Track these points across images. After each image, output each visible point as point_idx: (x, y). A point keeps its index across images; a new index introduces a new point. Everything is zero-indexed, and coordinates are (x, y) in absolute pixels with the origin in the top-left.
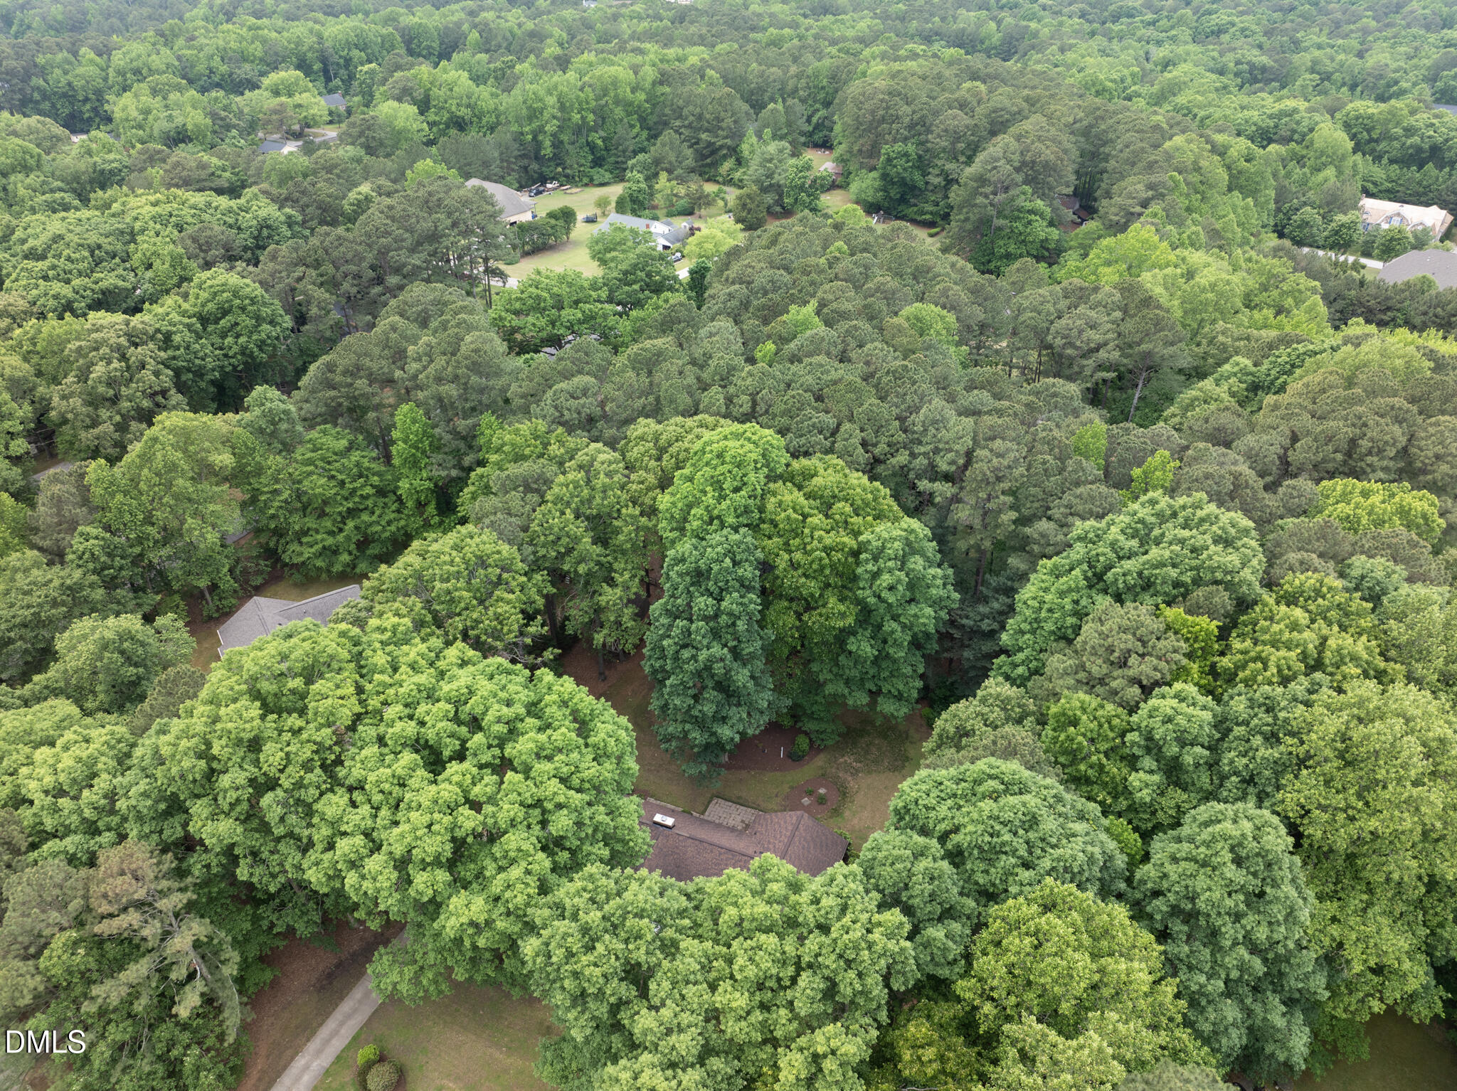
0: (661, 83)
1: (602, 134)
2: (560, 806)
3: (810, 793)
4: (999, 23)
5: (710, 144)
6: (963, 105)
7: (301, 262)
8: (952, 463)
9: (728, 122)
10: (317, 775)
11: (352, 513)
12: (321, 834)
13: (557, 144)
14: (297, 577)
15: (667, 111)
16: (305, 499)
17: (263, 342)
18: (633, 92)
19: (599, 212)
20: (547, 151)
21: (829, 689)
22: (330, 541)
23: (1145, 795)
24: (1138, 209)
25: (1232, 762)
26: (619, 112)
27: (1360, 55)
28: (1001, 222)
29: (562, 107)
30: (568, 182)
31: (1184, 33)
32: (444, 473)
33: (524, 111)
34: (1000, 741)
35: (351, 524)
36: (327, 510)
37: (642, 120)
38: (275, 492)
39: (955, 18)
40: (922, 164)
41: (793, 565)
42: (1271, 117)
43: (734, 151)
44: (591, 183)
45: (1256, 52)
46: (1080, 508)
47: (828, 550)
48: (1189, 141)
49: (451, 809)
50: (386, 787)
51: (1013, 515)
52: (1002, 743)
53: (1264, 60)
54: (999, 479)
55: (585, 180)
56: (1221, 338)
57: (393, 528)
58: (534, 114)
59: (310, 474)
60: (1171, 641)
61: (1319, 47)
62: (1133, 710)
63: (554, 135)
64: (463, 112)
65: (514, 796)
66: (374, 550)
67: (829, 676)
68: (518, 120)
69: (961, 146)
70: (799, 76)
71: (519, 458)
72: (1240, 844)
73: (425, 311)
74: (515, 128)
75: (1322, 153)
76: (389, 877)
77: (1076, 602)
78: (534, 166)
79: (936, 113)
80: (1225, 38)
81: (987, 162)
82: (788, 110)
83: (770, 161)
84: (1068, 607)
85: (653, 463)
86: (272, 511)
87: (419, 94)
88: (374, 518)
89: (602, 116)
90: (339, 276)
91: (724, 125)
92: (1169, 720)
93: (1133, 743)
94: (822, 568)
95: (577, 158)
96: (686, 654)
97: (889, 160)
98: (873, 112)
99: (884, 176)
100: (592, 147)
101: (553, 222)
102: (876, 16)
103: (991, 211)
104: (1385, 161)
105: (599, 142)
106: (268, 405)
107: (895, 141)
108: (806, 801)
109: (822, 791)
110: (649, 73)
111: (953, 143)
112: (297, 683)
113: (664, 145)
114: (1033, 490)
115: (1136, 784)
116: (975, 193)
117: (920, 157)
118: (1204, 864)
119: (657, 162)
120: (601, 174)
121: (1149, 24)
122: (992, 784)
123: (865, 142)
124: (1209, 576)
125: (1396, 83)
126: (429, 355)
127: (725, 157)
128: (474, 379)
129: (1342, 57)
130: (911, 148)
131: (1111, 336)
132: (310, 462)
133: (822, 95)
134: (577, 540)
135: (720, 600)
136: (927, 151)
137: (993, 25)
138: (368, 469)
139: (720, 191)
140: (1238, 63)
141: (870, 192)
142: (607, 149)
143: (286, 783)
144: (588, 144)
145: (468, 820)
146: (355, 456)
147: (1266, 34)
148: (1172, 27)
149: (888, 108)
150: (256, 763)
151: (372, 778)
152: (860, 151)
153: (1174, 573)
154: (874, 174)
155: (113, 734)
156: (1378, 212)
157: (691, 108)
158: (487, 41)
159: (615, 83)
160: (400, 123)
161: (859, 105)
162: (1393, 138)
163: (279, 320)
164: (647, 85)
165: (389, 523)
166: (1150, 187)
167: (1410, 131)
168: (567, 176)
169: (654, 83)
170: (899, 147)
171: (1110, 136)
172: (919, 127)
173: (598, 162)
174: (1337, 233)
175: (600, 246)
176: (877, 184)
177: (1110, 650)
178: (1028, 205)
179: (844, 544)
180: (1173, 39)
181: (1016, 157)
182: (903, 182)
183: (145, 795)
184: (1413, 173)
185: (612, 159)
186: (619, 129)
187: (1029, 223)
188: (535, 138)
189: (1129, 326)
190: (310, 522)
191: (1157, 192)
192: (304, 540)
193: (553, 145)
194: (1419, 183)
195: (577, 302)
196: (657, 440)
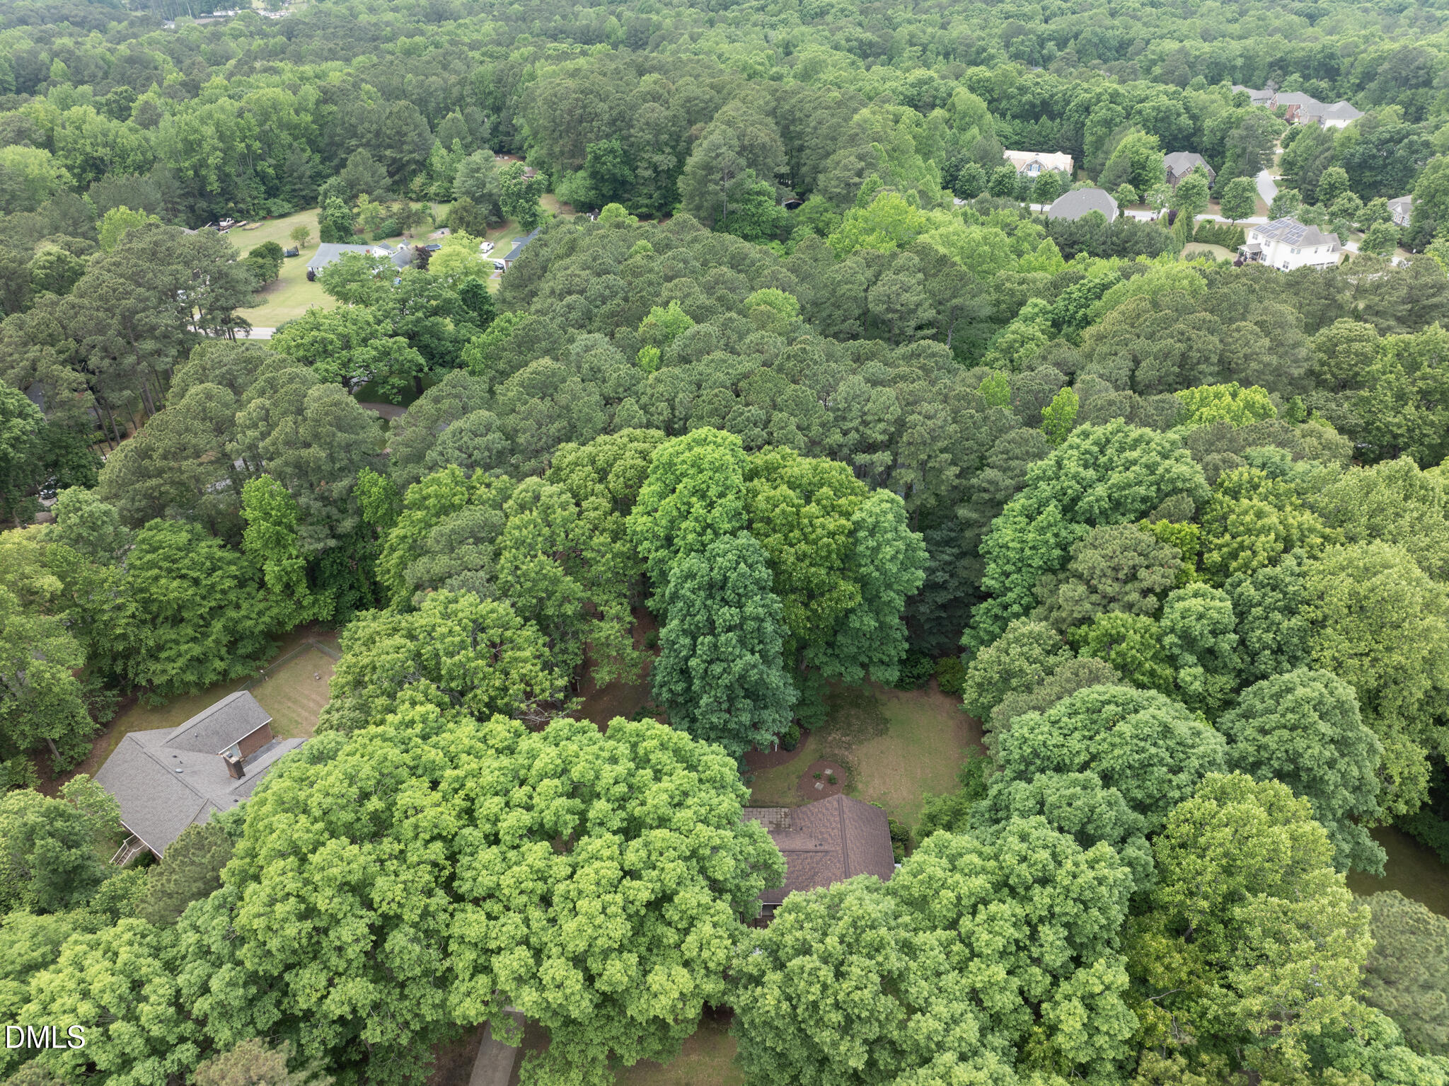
0: (325, 102)
1: (273, 162)
2: (715, 849)
3: (818, 778)
4: (619, 17)
5: (394, 160)
6: (656, 98)
7: (32, 339)
8: (884, 432)
9: (412, 136)
10: (441, 898)
11: (217, 611)
12: (463, 960)
13: (224, 178)
14: (155, 700)
15: (339, 130)
16: (154, 608)
17: (17, 439)
18: (297, 113)
19: (297, 244)
20: (214, 186)
21: (827, 671)
22: (197, 650)
23: (1197, 686)
24: (857, 180)
25: (1260, 639)
26: (285, 137)
27: (944, 27)
28: (734, 206)
29: (221, 137)
30: (243, 218)
31: (794, 17)
32: (320, 546)
33: (180, 146)
34: (1081, 672)
35: (218, 626)
36: (185, 615)
37: (311, 142)
38: (119, 608)
39: (576, 16)
40: (629, 159)
41: (800, 558)
42: (913, 86)
43: (423, 165)
44: (269, 215)
45: (859, 29)
46: (1017, 451)
47: (832, 535)
48: (874, 113)
49: (615, 887)
50: (529, 885)
51: (957, 470)
52: (1084, 673)
53: (868, 36)
54: (934, 439)
55: (262, 213)
56: (1008, 285)
57: (266, 619)
58: (191, 147)
59: (156, 578)
60: (1168, 551)
61: (910, 22)
62: (1157, 614)
63: (218, 168)
64: (101, 152)
65: (672, 854)
66: (246, 648)
67: (825, 659)
68: (174, 154)
69: (665, 137)
70: (462, 83)
71: (446, 509)
72: (1320, 703)
73: (229, 372)
74: (172, 165)
75: (965, 115)
76: (575, 979)
77: (1056, 535)
78: (203, 204)
79: (633, 108)
80: (829, 18)
81: (710, 150)
82: (468, 118)
83: (478, 170)
84: (1052, 541)
85: (599, 487)
86: (119, 631)
87: (40, 135)
88: (243, 613)
89: (267, 140)
90: (83, 351)
91: (408, 139)
92: (1201, 617)
93: (1172, 645)
94: (830, 552)
95: (248, 191)
96: (717, 669)
97: (597, 158)
98: (570, 112)
99: (594, 175)
100: (263, 177)
101: (260, 260)
102: (495, 19)
103: (723, 197)
104: (1008, 117)
105: (271, 171)
106: (86, 508)
107: (598, 138)
108: (819, 785)
109: (828, 772)
110: (310, 92)
111: (656, 136)
112: (375, 804)
113: (356, 166)
114: (968, 444)
115: (1188, 679)
116: (704, 181)
117: (625, 152)
118: (1293, 728)
119: (351, 184)
120: (277, 204)
121: (758, 10)
122: (1111, 708)
123: (565, 143)
124: (1170, 487)
125: (984, 50)
126: (266, 418)
127: (414, 173)
128: (341, 437)
129: (930, 30)
130: (616, 144)
131: (923, 296)
132: (152, 565)
133: (490, 101)
134: (555, 581)
135: (740, 606)
136: (632, 145)
137: (613, 19)
138: (220, 559)
139: (425, 208)
140: (848, 40)
141: (582, 192)
142: (279, 177)
143: (410, 916)
144: (257, 174)
145: (642, 891)
146: (203, 548)
147: (862, 13)
148: (780, 12)
149: (584, 107)
150: (369, 905)
151: (506, 880)
152: (562, 153)
153: (1142, 490)
154: (581, 174)
155: (131, 928)
156: (1019, 159)
157: (366, 125)
158: (77, 71)
159: (275, 106)
160: (34, 171)
161: (552, 105)
162: (1010, 97)
163: (29, 410)
164: (311, 106)
165: (260, 614)
166: (861, 158)
167: (1023, 90)
168: (240, 211)
169: (318, 103)
170: (604, 144)
171: (798, 114)
172: (620, 123)
173: (272, 193)
174: (1000, 183)
175: (336, 279)
176: (588, 182)
177: (1116, 569)
178: (756, 187)
179: (843, 526)
180: (785, 22)
181: (735, 142)
182: (614, 179)
183: (232, 984)
184: (1032, 126)
185: (288, 188)
186: (288, 154)
187: (760, 204)
188: (196, 174)
189: (934, 284)
190: (166, 633)
191: (869, 162)
192: (163, 655)
193: (220, 179)
194: (1039, 134)
195: (365, 341)
196: (593, 462)
